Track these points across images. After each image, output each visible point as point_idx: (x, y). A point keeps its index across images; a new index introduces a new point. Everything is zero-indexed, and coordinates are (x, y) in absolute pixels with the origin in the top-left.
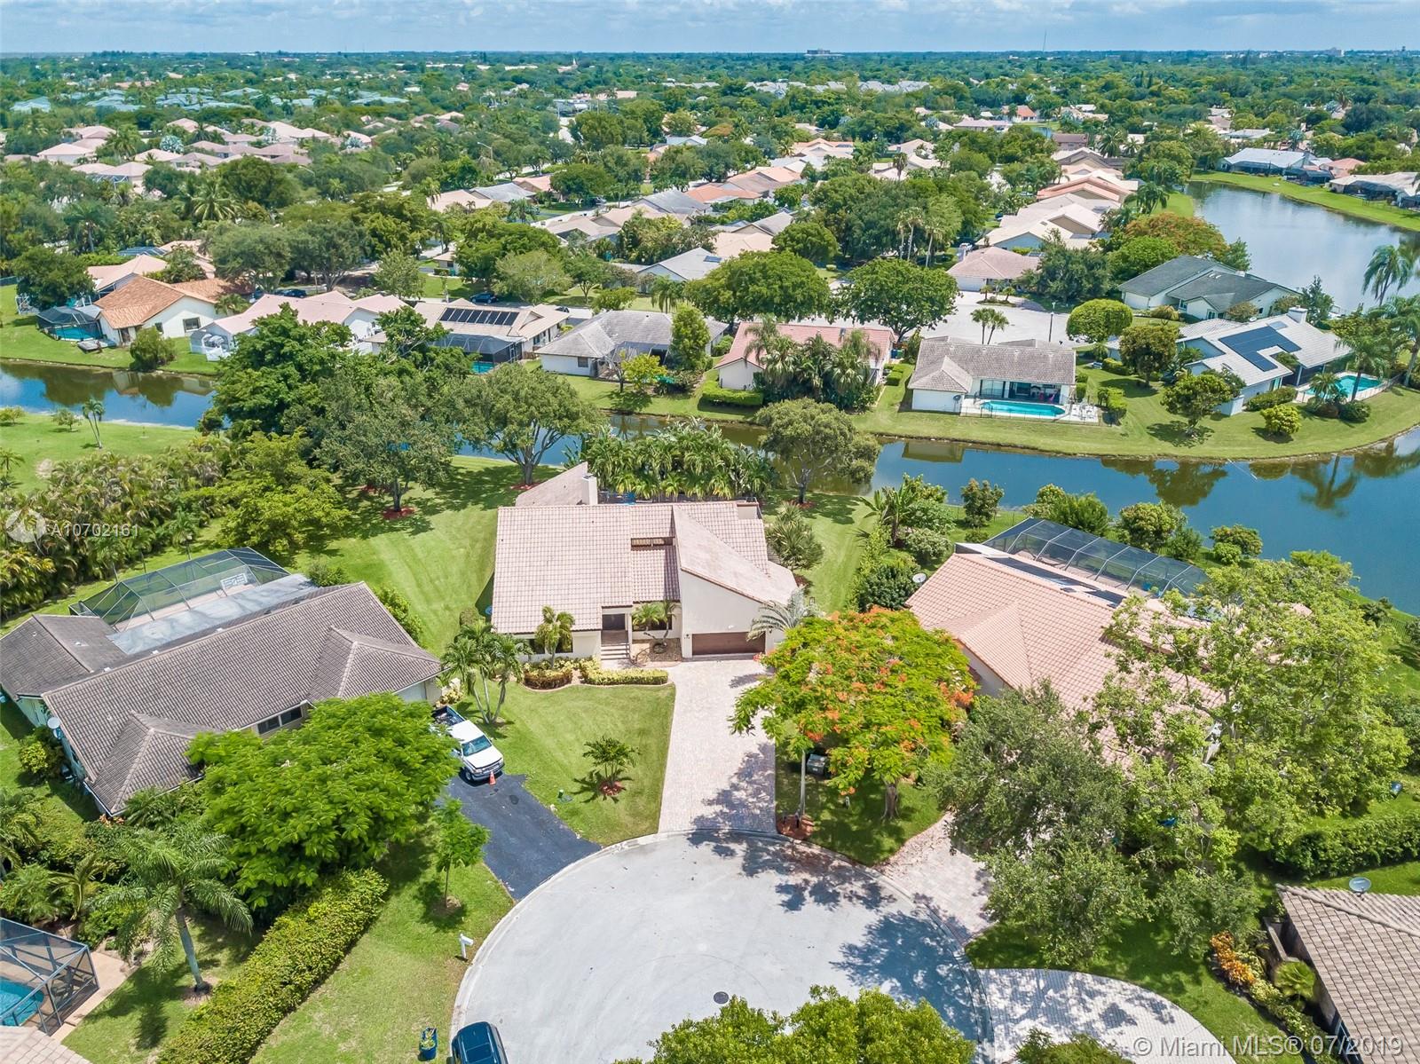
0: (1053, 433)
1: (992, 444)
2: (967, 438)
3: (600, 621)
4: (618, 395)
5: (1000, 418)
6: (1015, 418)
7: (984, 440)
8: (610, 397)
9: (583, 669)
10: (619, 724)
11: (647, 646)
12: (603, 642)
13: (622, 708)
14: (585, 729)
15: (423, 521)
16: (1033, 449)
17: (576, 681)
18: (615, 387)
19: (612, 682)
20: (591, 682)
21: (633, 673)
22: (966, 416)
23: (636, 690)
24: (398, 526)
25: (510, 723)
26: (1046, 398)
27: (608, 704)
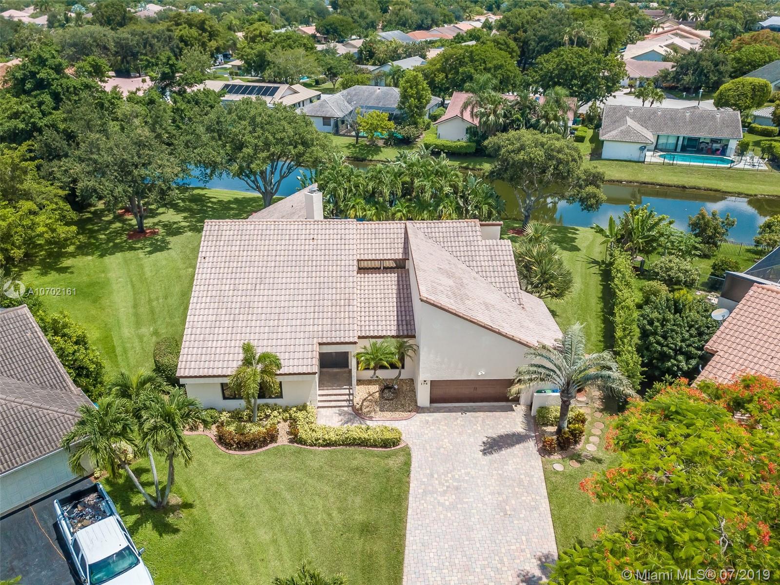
0: (729, 178)
1: (678, 187)
2: (654, 181)
3: (316, 362)
4: (354, 146)
6: (693, 166)
7: (670, 183)
8: (348, 147)
9: (294, 421)
10: (335, 513)
11: (375, 388)
12: (322, 384)
13: (340, 485)
14: (288, 520)
15: (163, 241)
16: (716, 191)
17: (283, 439)
18: (352, 140)
19: (329, 444)
20: (301, 442)
21: (356, 430)
22: (650, 164)
23: (359, 456)
24: (139, 245)
25: (187, 506)
26: (714, 152)
27: (321, 477)
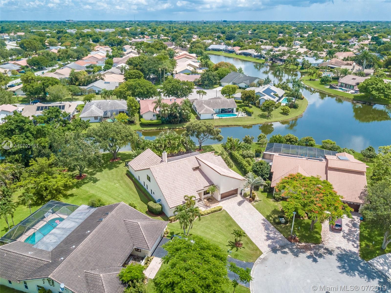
0: (238, 121)
3: (198, 196)
5: (224, 118)
7: (224, 125)
10: (222, 225)
11: (206, 200)
13: (218, 220)
14: (214, 229)
15: (93, 178)
16: (237, 125)
21: (210, 209)
23: (217, 214)
24: (86, 181)
25: (191, 234)
26: (230, 112)
